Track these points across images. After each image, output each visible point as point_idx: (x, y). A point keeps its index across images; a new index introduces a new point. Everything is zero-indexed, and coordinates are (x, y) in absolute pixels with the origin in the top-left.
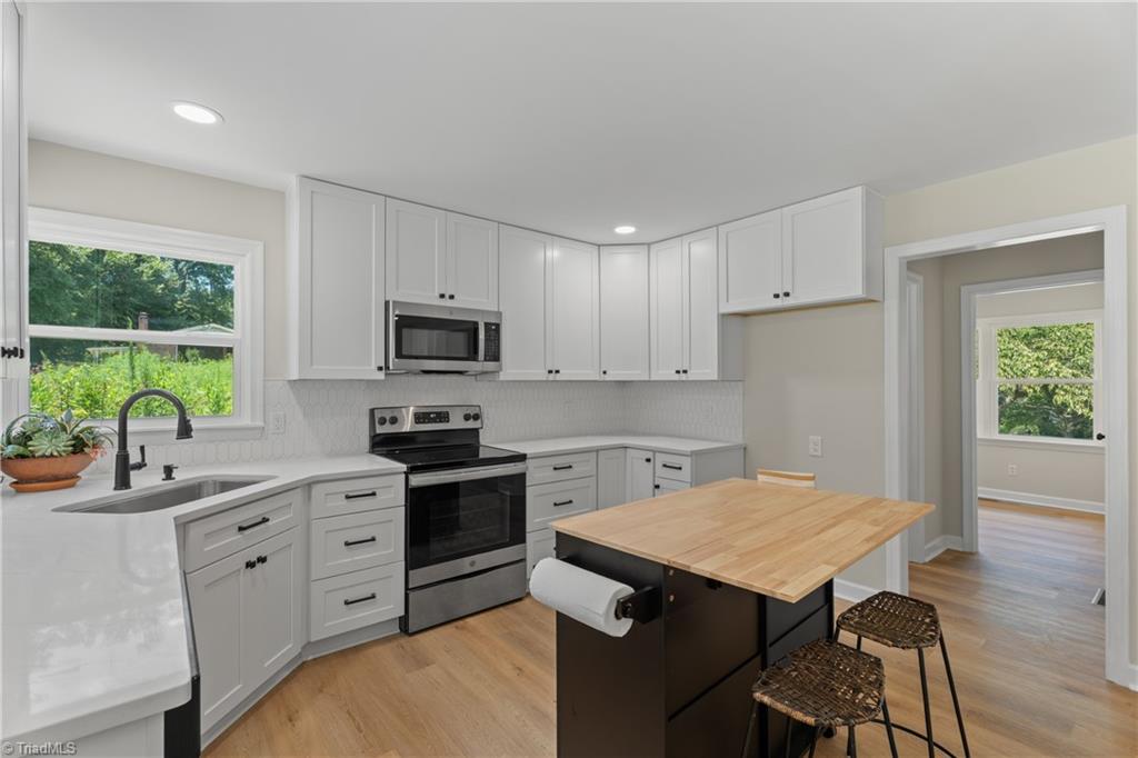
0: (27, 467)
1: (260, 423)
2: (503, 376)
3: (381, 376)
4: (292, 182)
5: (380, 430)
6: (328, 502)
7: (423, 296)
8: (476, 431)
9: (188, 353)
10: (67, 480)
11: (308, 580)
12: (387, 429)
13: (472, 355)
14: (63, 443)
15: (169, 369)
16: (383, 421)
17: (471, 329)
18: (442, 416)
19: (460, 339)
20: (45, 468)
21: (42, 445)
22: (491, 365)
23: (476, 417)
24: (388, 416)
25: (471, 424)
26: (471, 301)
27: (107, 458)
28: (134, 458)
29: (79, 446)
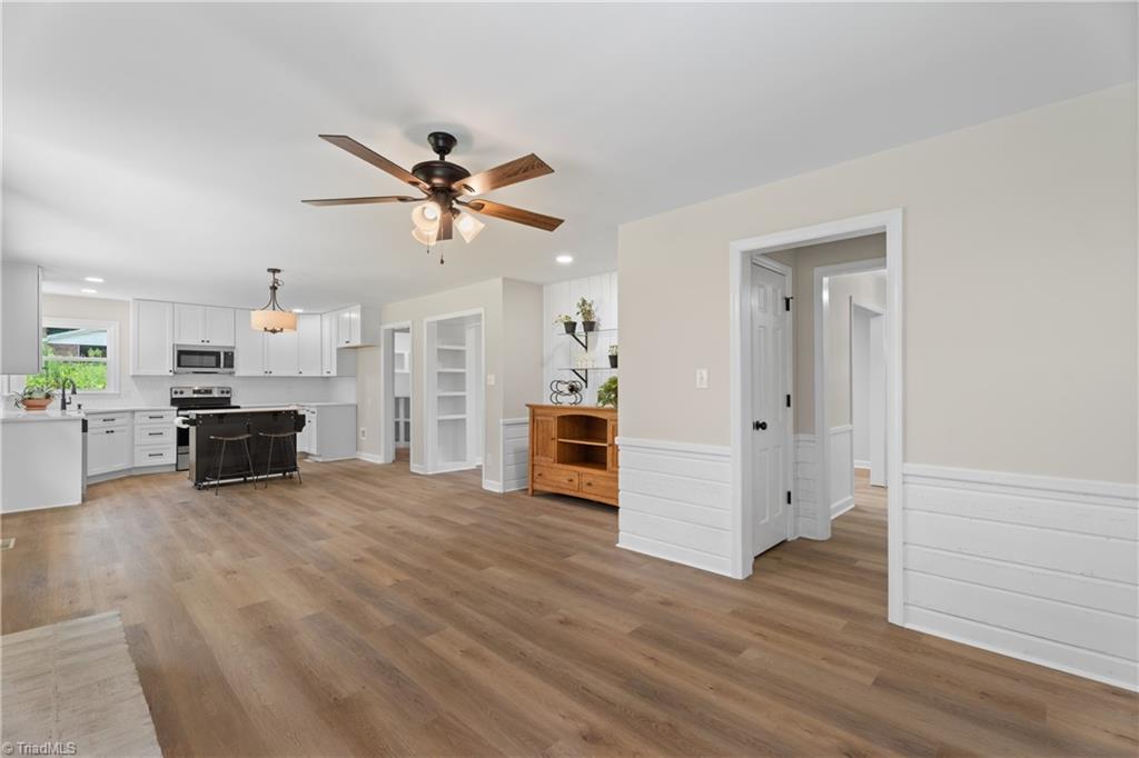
0: (31, 402)
1: (117, 392)
2: (236, 375)
3: (171, 374)
4: (131, 300)
5: (174, 396)
6: (141, 419)
7: (193, 341)
8: (229, 399)
9: (91, 352)
10: (43, 407)
11: (133, 446)
12: (178, 396)
13: (218, 366)
14: (42, 395)
15: (74, 369)
16: (176, 393)
17: (217, 354)
18: (209, 392)
19: (213, 358)
20: (37, 403)
21: (35, 395)
22: (228, 370)
23: (228, 392)
24: (178, 390)
25: (225, 395)
26: (218, 342)
27: (57, 402)
28: (68, 401)
29: (48, 396)
